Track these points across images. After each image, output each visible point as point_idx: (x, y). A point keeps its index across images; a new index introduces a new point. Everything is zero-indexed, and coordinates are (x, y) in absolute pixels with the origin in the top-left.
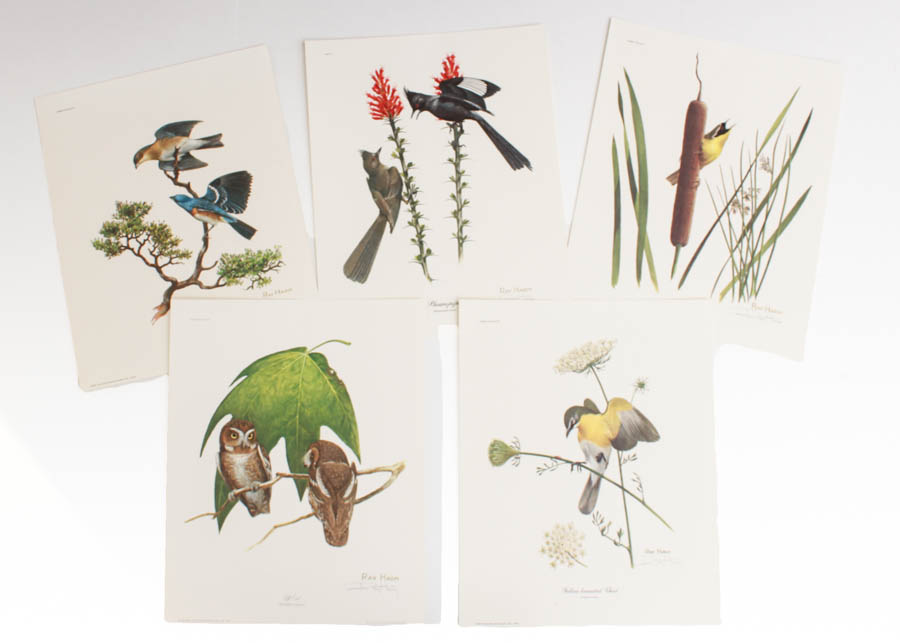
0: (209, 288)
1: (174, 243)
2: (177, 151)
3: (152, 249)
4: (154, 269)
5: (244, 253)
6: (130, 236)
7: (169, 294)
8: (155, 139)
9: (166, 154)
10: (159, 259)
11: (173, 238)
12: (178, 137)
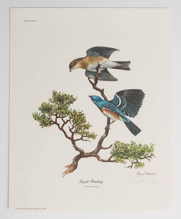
0: (103, 161)
1: (87, 127)
2: (99, 66)
3: (71, 127)
4: (70, 141)
5: (130, 143)
6: (58, 115)
7: (77, 159)
8: (86, 55)
9: (92, 66)
10: (75, 134)
11: (86, 123)
12: (101, 57)
